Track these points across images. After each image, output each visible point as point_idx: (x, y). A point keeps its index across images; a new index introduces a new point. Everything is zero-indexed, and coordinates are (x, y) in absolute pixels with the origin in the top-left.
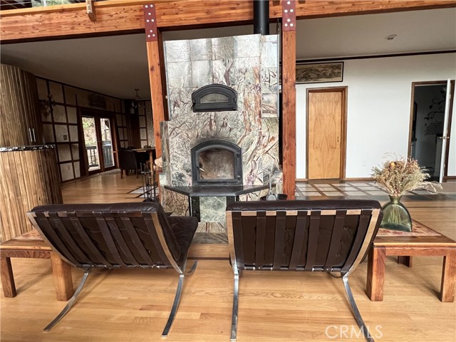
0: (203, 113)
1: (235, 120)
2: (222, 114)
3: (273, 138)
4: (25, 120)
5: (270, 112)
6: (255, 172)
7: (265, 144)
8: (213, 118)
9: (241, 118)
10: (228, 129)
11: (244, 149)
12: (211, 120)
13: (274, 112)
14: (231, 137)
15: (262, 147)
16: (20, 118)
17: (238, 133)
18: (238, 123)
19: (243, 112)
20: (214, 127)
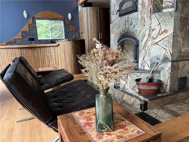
0: (123, 17)
1: (137, 19)
2: (131, 16)
3: (166, 31)
4: (98, 29)
5: (168, 8)
6: (145, 59)
7: (155, 36)
8: (127, 19)
9: (140, 17)
10: (133, 26)
11: (140, 40)
12: (126, 21)
13: (172, 7)
14: (134, 32)
15: (151, 39)
16: (97, 29)
17: (138, 29)
18: (138, 21)
19: (141, 12)
20: (127, 26)
